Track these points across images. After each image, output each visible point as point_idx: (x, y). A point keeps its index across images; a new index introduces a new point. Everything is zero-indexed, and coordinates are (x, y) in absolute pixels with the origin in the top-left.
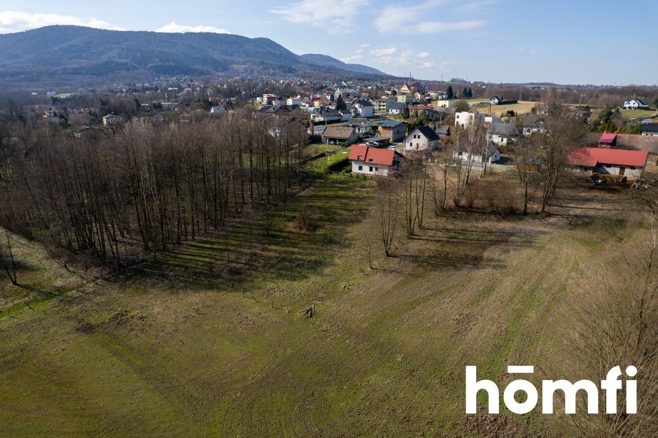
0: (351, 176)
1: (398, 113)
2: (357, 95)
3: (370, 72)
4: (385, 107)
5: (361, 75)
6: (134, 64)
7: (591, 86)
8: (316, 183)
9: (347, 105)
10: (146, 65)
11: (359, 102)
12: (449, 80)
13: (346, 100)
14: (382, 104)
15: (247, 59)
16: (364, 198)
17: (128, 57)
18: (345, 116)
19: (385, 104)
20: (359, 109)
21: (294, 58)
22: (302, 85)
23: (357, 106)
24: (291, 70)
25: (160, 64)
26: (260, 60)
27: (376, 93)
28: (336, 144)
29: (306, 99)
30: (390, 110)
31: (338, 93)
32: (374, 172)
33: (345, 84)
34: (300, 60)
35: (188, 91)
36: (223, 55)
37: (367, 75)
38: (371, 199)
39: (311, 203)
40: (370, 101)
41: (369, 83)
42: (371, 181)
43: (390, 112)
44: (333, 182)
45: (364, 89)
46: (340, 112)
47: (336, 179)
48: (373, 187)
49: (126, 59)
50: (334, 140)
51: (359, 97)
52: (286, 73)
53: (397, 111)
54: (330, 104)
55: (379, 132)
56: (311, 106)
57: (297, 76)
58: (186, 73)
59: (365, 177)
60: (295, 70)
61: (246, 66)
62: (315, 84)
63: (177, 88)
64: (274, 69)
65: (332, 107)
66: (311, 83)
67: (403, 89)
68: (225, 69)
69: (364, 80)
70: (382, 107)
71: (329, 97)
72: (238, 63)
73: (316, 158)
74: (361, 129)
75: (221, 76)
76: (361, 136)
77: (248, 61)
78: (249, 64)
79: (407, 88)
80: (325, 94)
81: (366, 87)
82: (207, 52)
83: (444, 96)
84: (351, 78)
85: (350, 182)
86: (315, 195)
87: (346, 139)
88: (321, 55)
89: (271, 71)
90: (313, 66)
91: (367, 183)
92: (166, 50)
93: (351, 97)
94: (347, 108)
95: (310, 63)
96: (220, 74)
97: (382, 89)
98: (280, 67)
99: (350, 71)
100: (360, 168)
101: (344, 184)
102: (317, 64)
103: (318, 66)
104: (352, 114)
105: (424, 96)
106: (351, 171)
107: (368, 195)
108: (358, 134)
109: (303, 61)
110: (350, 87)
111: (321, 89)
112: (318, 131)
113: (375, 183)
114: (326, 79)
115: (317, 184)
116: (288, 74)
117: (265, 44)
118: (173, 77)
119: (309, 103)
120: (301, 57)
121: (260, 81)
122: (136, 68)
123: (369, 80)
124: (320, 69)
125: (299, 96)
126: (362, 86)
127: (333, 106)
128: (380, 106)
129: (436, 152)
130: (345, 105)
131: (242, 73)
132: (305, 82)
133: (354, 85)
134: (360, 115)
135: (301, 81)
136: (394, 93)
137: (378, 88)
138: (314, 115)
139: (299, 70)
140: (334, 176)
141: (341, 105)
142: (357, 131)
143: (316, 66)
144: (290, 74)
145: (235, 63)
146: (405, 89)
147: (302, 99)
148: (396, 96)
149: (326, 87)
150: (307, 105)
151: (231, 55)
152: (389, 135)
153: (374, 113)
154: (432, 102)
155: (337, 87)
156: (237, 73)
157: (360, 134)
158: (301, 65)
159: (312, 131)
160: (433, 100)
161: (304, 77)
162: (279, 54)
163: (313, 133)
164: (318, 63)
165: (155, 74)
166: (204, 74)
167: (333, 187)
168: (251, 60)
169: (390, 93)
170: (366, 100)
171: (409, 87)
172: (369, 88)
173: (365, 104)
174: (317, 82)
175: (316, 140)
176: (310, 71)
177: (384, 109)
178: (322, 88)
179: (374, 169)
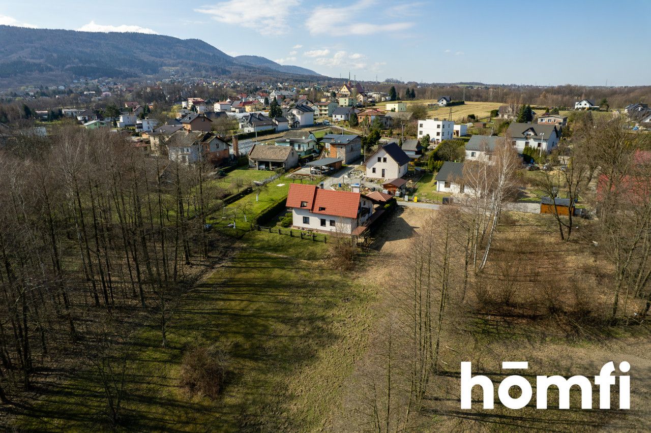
0: (292, 236)
1: (343, 119)
2: (294, 97)
3: (306, 74)
4: (327, 112)
5: (297, 77)
6: (49, 65)
7: (515, 85)
8: (234, 249)
9: (283, 111)
10: (63, 66)
11: (297, 107)
12: (384, 80)
13: (282, 104)
14: (323, 108)
15: (178, 61)
16: (316, 286)
17: (42, 57)
18: (281, 125)
19: (327, 108)
20: (297, 116)
21: (228, 60)
22: (235, 87)
23: (295, 112)
24: (224, 72)
25: (81, 65)
26: (191, 61)
27: (316, 95)
28: (269, 170)
29: (237, 103)
30: (334, 116)
31: (273, 95)
32: (328, 227)
33: (281, 86)
34: (235, 62)
35: (106, 95)
36: (152, 56)
37: (303, 76)
38: (327, 288)
39: (222, 303)
40: (310, 105)
41: (306, 85)
42: (325, 246)
43: (334, 118)
44: (262, 248)
45: (301, 90)
46: (274, 120)
47: (268, 241)
48: (329, 257)
49: (40, 59)
50: (267, 164)
51: (296, 101)
52: (219, 75)
53: (341, 117)
54: (264, 109)
55: (326, 150)
56: (241, 112)
57: (231, 78)
58: (109, 75)
59: (314, 238)
60: (230, 72)
61: (177, 68)
62: (250, 86)
63: (94, 92)
64: (207, 71)
65: (266, 113)
66: (245, 85)
67: (343, 90)
68: (155, 70)
69: (300, 81)
70: (323, 112)
71: (262, 101)
72: (170, 65)
73: (238, 197)
74: (302, 146)
75: (150, 79)
76: (303, 156)
77: (179, 63)
78: (180, 65)
79: (346, 90)
80: (259, 97)
81: (303, 88)
82: (135, 53)
83: (387, 98)
84: (287, 80)
85: (290, 246)
86: (231, 280)
87: (282, 163)
88: (256, 56)
89: (204, 73)
90: (248, 68)
91: (318, 249)
92: (88, 50)
93: (287, 100)
94: (284, 114)
95: (245, 64)
96: (149, 76)
97: (319, 90)
98: (213, 69)
99: (285, 73)
100: (306, 220)
101: (281, 251)
102: (251, 65)
103: (253, 68)
104: (290, 122)
105: (366, 98)
106: (290, 224)
107: (323, 278)
108: (297, 152)
109: (237, 63)
110: (286, 89)
111: (254, 91)
112: (244, 148)
113: (331, 251)
114: (261, 81)
115: (236, 254)
116: (221, 76)
117: (197, 46)
118: (95, 79)
119: (239, 108)
120: (235, 58)
121: (191, 84)
122: (51, 70)
123: (305, 81)
124: (255, 71)
125: (228, 100)
126: (299, 87)
127: (268, 111)
128: (321, 110)
129: (410, 181)
130: (280, 110)
131: (173, 75)
132: (239, 84)
133: (290, 86)
134: (299, 123)
135: (234, 83)
136: (334, 95)
137: (316, 89)
138: (242, 124)
139: (234, 72)
140: (264, 235)
141: (275, 112)
142: (297, 148)
143: (250, 68)
144: (224, 76)
145: (165, 65)
146: (344, 90)
147: (231, 103)
148: (337, 98)
149: (261, 88)
150: (237, 110)
151: (161, 57)
152: (340, 155)
153: (315, 119)
154: (376, 104)
155: (272, 89)
156: (167, 75)
157: (301, 152)
158: (235, 67)
159: (237, 149)
160: (377, 103)
161: (238, 79)
162: (213, 56)
163: (237, 152)
164: (254, 64)
165: (74, 76)
166: (131, 76)
167: (262, 259)
168: (182, 62)
169: (329, 94)
170: (304, 104)
171: (349, 88)
172: (306, 89)
173: (304, 109)
174: (251, 84)
175: (241, 162)
176: (244, 73)
177: (326, 114)
178: (257, 90)
179: (328, 223)
